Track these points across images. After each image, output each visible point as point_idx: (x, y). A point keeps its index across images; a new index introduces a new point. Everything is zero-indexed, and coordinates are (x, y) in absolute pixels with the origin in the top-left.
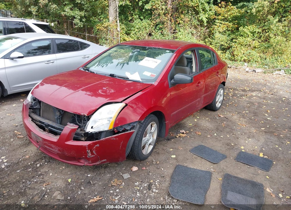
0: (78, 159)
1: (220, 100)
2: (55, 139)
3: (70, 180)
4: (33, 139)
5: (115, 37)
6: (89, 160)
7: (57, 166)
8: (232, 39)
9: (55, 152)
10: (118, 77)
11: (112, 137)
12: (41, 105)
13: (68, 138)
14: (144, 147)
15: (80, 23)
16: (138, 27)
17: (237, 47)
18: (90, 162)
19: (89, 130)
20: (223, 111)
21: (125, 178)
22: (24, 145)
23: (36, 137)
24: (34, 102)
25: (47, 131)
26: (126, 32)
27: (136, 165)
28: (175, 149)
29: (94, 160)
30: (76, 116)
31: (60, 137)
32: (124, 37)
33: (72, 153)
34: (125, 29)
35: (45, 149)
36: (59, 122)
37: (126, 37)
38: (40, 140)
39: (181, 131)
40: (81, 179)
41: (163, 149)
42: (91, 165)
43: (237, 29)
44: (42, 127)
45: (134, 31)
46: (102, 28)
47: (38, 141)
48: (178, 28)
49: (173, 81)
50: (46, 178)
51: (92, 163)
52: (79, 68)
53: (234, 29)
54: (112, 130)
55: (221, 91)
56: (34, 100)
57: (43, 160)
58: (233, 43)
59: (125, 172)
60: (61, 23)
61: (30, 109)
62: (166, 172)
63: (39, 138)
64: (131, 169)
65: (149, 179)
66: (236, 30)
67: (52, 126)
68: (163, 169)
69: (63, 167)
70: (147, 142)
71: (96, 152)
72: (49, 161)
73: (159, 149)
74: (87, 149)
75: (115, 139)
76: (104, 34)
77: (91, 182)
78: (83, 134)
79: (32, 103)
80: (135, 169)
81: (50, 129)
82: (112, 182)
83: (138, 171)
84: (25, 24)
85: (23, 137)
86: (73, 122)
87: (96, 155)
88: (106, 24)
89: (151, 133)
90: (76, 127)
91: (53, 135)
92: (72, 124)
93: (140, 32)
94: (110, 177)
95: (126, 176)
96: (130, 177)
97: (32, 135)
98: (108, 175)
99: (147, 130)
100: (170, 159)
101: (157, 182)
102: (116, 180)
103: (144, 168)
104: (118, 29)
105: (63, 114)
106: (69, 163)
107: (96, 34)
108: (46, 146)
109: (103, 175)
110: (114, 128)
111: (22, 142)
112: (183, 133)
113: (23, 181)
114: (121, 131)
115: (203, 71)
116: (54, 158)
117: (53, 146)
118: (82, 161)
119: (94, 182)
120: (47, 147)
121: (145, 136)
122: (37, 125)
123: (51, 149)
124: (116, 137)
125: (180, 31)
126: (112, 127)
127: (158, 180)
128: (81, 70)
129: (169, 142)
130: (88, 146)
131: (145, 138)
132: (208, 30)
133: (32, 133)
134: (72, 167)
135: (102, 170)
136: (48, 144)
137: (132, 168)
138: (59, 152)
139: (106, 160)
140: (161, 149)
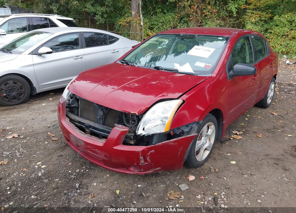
0: (127, 168)
1: (270, 96)
2: (100, 142)
3: (118, 192)
4: (73, 143)
5: (138, 32)
6: (141, 169)
7: (100, 174)
8: (267, 30)
9: (99, 158)
10: (165, 70)
11: (171, 142)
12: (79, 104)
13: (117, 142)
14: (198, 152)
15: (102, 19)
16: (161, 21)
17: (272, 38)
18: (142, 170)
19: (140, 132)
20: (275, 108)
21: (183, 189)
22: (60, 148)
23: (76, 140)
24: (71, 101)
25: (87, 133)
26: (149, 27)
27: (192, 173)
28: (234, 153)
29: (146, 168)
30: (124, 116)
31: (107, 141)
32: (147, 32)
33: (121, 160)
34: (148, 24)
35: (87, 154)
36: (101, 122)
37: (149, 32)
38: (81, 144)
39: (233, 132)
40: (131, 191)
41: (220, 154)
42: (143, 174)
43: (271, 18)
44: (82, 128)
45: (158, 26)
46: (125, 23)
47: (79, 145)
48: (205, 20)
49: (231, 72)
50: (90, 189)
51: (144, 172)
52: (116, 61)
53: (268, 19)
54: (168, 133)
55: (273, 86)
56: (72, 98)
57: (83, 166)
58: (268, 34)
59: (181, 181)
60: (81, 20)
61: (67, 107)
62: (230, 182)
63: (81, 141)
64: (187, 178)
65: (212, 191)
66: (269, 20)
67: (94, 127)
68: (225, 179)
69: (108, 176)
70: (203, 146)
71: (150, 159)
72: (90, 168)
73: (215, 154)
74: (140, 155)
75: (173, 144)
76: (127, 29)
77: (143, 194)
78: (132, 137)
79: (69, 101)
80: (192, 178)
81: (91, 130)
82: (168, 194)
83: (196, 181)
84: (50, 20)
85: (57, 139)
86: (121, 122)
87: (150, 162)
88: (128, 19)
89: (207, 135)
90: (125, 129)
91: (97, 138)
92: (120, 126)
93: (164, 26)
94: (164, 187)
95: (184, 187)
96: (188, 188)
97: (72, 138)
98: (162, 186)
99: (202, 132)
100: (230, 166)
101: (222, 194)
102: (173, 192)
103: (203, 178)
104: (142, 24)
105: (107, 112)
106: (113, 171)
107: (118, 30)
108: (88, 151)
109: (155, 185)
110: (170, 130)
111: (58, 145)
112: (236, 134)
113: (65, 192)
114: (178, 133)
115: (257, 61)
116: (96, 165)
117: (98, 151)
118: (132, 169)
119: (147, 194)
120: (90, 152)
121: (200, 139)
122: (76, 126)
123: (94, 154)
124: (174, 142)
125: (207, 24)
126: (168, 130)
127: (224, 193)
128: (119, 63)
129: (224, 145)
130: (141, 151)
131: (200, 141)
132: (238, 22)
133: (72, 135)
134: (117, 175)
135: (153, 180)
136: (92, 149)
137: (187, 176)
138: (105, 158)
139: (160, 168)
140: (216, 154)
